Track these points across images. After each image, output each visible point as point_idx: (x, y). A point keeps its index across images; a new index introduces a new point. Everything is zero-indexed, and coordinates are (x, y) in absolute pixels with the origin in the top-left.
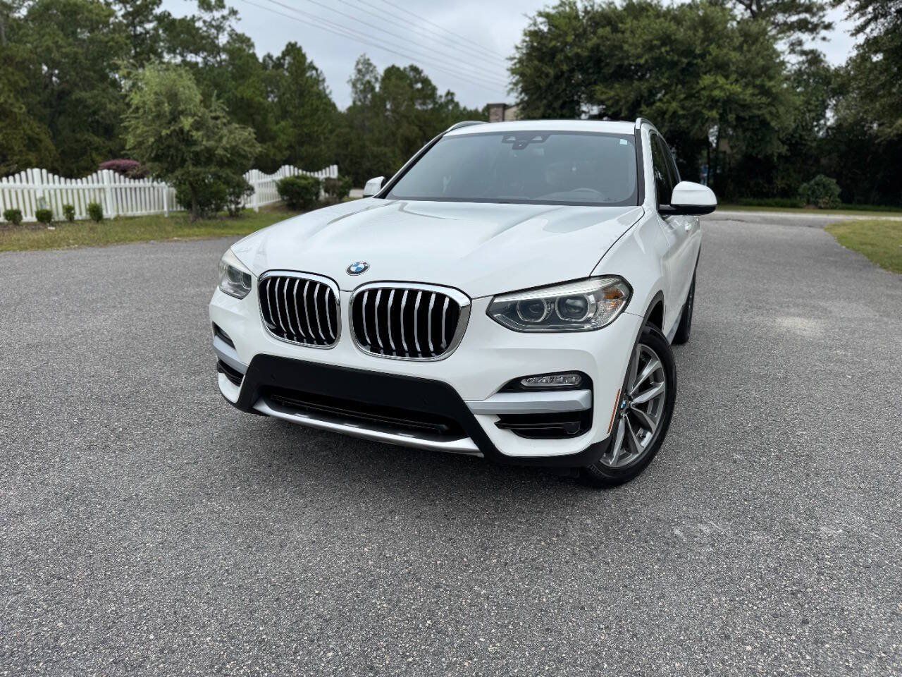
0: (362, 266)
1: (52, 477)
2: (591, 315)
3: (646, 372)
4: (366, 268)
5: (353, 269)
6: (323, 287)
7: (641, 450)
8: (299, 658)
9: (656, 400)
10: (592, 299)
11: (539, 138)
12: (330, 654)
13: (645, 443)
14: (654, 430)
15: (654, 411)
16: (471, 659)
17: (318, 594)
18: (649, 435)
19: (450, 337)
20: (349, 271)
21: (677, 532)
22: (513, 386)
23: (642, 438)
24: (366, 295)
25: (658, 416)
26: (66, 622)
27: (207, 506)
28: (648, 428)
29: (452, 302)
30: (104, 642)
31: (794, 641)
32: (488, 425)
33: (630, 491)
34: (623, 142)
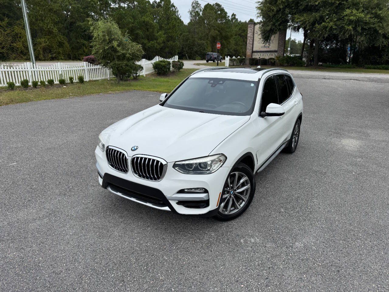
0: (136, 148)
1: (47, 205)
2: (209, 168)
3: (242, 181)
4: (137, 148)
5: (133, 149)
6: (123, 155)
7: (240, 208)
8: (104, 275)
9: (247, 190)
10: (209, 163)
11: (221, 82)
12: (113, 275)
13: (242, 206)
14: (246, 201)
15: (246, 194)
16: (153, 281)
17: (115, 255)
18: (244, 203)
19: (161, 175)
20: (132, 150)
21: (242, 241)
22: (182, 191)
23: (241, 204)
24: (135, 159)
25: (248, 196)
26: (42, 258)
27: (91, 219)
28: (243, 200)
29: (161, 163)
30: (51, 265)
31: (259, 285)
32: (174, 204)
33: (234, 223)
34: (252, 85)
